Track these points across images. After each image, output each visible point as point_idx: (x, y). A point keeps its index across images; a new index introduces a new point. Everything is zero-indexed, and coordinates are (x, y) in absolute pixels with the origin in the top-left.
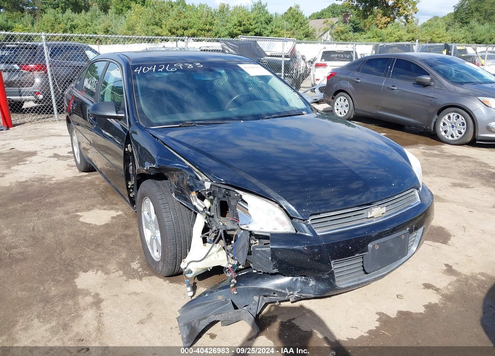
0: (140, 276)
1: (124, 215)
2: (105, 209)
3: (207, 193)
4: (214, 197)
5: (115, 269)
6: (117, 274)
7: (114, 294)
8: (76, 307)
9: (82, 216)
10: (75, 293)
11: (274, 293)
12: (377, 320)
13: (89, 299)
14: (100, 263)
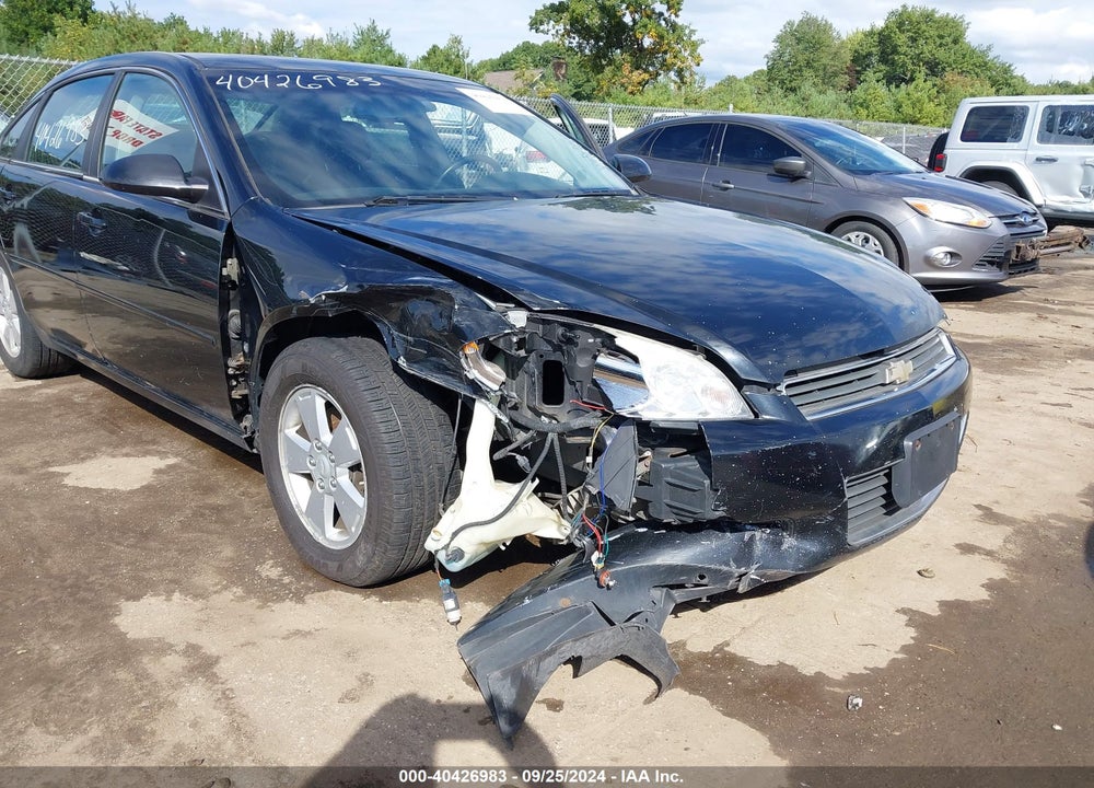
0: (295, 595)
1: (186, 465)
2: (127, 455)
3: (515, 339)
4: (528, 352)
5: (216, 585)
6: (228, 595)
7: (243, 641)
8: (146, 683)
9: (68, 474)
10: (127, 652)
11: (702, 577)
12: (906, 625)
13: (174, 662)
14: (169, 575)
